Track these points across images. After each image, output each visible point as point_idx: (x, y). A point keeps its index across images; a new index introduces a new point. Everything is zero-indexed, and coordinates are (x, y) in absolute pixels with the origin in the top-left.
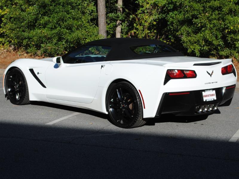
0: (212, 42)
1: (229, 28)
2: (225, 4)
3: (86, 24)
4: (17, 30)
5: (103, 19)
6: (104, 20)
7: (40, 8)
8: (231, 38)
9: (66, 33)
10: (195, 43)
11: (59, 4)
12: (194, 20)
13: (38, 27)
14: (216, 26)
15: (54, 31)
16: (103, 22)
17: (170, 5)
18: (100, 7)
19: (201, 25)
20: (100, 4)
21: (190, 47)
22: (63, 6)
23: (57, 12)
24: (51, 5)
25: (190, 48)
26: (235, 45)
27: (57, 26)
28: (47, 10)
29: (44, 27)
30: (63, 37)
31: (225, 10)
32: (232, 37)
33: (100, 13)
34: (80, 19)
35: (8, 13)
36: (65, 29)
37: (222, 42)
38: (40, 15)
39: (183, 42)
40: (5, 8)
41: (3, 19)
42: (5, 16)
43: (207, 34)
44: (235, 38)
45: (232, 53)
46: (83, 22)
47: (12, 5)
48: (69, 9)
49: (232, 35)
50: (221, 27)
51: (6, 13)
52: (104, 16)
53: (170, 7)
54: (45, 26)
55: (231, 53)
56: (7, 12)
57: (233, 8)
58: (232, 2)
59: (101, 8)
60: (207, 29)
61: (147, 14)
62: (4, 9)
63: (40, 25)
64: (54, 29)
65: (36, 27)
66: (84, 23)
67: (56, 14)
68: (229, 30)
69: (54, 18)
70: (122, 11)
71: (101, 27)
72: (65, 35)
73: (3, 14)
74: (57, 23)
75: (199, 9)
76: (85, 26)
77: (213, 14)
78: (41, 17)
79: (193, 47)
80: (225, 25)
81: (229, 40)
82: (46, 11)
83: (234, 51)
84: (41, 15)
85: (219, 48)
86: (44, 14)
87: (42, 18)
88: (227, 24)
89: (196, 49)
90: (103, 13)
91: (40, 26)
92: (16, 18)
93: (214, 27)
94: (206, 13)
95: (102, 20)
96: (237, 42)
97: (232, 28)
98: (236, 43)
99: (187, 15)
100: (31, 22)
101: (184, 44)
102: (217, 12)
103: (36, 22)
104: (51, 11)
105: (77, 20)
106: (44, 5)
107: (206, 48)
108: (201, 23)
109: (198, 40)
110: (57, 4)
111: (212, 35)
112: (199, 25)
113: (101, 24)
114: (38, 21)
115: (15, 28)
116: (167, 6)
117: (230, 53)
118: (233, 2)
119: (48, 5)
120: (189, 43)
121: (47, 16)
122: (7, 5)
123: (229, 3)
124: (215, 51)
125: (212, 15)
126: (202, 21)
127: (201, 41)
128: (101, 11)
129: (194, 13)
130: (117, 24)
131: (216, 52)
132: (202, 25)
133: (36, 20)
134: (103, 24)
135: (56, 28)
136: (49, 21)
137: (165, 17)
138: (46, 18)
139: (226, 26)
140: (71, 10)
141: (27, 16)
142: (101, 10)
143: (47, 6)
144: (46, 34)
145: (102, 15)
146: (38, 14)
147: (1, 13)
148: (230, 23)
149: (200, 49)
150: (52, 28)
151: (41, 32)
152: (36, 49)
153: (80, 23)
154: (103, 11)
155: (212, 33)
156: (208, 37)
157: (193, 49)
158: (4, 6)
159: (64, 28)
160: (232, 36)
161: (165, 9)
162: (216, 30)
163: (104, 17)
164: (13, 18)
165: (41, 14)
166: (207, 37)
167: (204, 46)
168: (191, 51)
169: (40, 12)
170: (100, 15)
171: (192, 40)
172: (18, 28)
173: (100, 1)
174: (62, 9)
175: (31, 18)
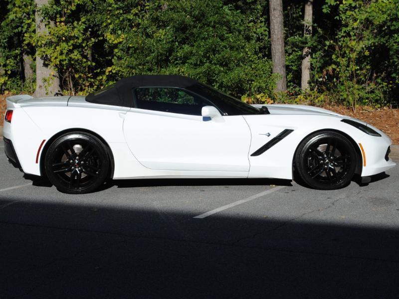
3: (252, 56)
4: (139, 69)
5: (280, 47)
6: (282, 47)
7: (176, 31)
9: (220, 72)
11: (208, 25)
13: (174, 62)
15: (199, 70)
16: (280, 50)
17: (394, 23)
18: (274, 26)
20: (274, 21)
22: (214, 27)
23: (203, 38)
24: (195, 27)
27: (205, 61)
28: (188, 35)
29: (184, 63)
30: (214, 78)
33: (275, 36)
34: (243, 48)
35: (125, 41)
36: (218, 66)
38: (177, 43)
40: (120, 32)
41: (116, 50)
42: (121, 46)
46: (247, 54)
47: (132, 27)
48: (224, 33)
51: (121, 40)
52: (280, 41)
53: (395, 26)
54: (184, 60)
56: (123, 39)
59: (276, 27)
61: (355, 37)
62: (117, 33)
63: (176, 60)
64: (199, 65)
65: (170, 63)
66: (249, 56)
67: (203, 41)
69: (199, 47)
70: (311, 32)
71: (276, 60)
72: (217, 75)
73: (116, 42)
74: (205, 56)
76: (251, 60)
78: (178, 47)
82: (185, 36)
84: (179, 42)
86: (183, 42)
87: (180, 49)
90: (279, 36)
91: (177, 62)
92: (137, 49)
95: (278, 48)
100: (161, 55)
103: (170, 55)
104: (194, 36)
105: (237, 49)
106: (183, 26)
110: (204, 25)
113: (277, 54)
114: (174, 54)
115: (136, 65)
116: (389, 24)
119: (190, 26)
121: (188, 44)
122: (123, 28)
128: (276, 33)
130: (304, 53)
133: (171, 51)
134: (280, 55)
135: (202, 63)
136: (191, 53)
137: (385, 42)
138: (187, 48)
140: (227, 33)
141: (155, 45)
142: (276, 31)
143: (188, 27)
144: (187, 75)
145: (278, 39)
146: (173, 41)
147: (114, 41)
150: (196, 65)
151: (179, 70)
152: (170, 99)
153: (242, 54)
154: (280, 32)
158: (118, 29)
159: (215, 64)
161: (386, 29)
163: (281, 43)
164: (133, 49)
165: (177, 41)
169: (176, 38)
170: (274, 40)
172: (140, 64)
173: (275, 16)
174: (213, 33)
175: (163, 48)
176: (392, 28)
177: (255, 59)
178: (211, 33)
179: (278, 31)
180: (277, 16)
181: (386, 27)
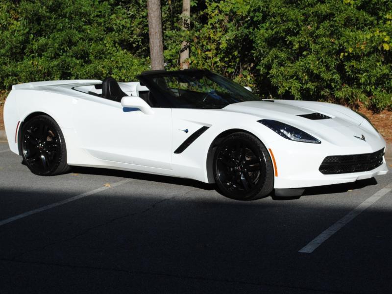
0: (320, 75)
1: (346, 50)
2: (340, 9)
3: (111, 48)
5: (158, 41)
6: (160, 41)
7: (30, 23)
8: (350, 67)
9: (76, 64)
10: (292, 77)
11: (64, 16)
12: (289, 37)
13: (29, 55)
14: (325, 47)
15: (55, 63)
16: (158, 44)
17: (257, 14)
18: (152, 20)
19: (300, 45)
20: (152, 15)
21: (282, 85)
22: (71, 18)
23: (59, 30)
25: (283, 87)
26: (358, 79)
27: (61, 54)
28: (43, 27)
29: (40, 56)
30: (70, 71)
31: (339, 18)
32: (353, 66)
33: (152, 30)
34: (102, 39)
36: (74, 58)
37: (337, 75)
38: (32, 35)
39: (272, 77)
43: (311, 61)
44: (358, 67)
45: (354, 94)
46: (105, 46)
48: (81, 24)
49: (354, 63)
50: (333, 49)
52: (158, 35)
53: (258, 17)
55: (352, 93)
57: (353, 15)
58: (352, 6)
59: (154, 21)
60: (311, 52)
61: (221, 29)
63: (32, 52)
64: (55, 58)
65: (25, 56)
66: (108, 48)
67: (59, 32)
68: (346, 54)
69: (54, 39)
70: (189, 26)
71: (154, 55)
72: (73, 68)
74: (60, 48)
75: (297, 19)
76: (110, 52)
77: (321, 27)
78: (33, 39)
79: (288, 85)
80: (340, 45)
81: (348, 72)
82: (41, 28)
83: (357, 91)
84: (34, 34)
85: (333, 85)
86: (39, 33)
87: (36, 41)
88: (344, 43)
89: (292, 88)
90: (157, 30)
91: (33, 55)
93: (322, 48)
94: (308, 24)
95: (155, 42)
96: (362, 74)
97: (350, 50)
98: (359, 76)
99: (275, 29)
100: (16, 47)
101: (272, 80)
102: (327, 23)
103: (24, 48)
105: (96, 42)
106: (37, 17)
107: (311, 86)
108: (299, 42)
109: (296, 72)
110: (60, 16)
111: (319, 63)
112: (297, 46)
113: (155, 48)
114: (29, 46)
116: (251, 14)
117: (350, 94)
118: (355, 5)
119: (44, 17)
120: (281, 78)
121: (44, 36)
123: (346, 7)
124: (327, 90)
125: (318, 28)
126: (301, 39)
127: (300, 74)
128: (154, 27)
129: (288, 26)
130: (183, 47)
131: (328, 93)
132: (302, 45)
133: (26, 41)
134: (158, 49)
135: (59, 56)
136: (47, 44)
137: (248, 33)
138: (42, 40)
139: (341, 47)
140: (85, 25)
141: (9, 37)
142: (154, 25)
143: (42, 19)
144: (40, 68)
145: (156, 32)
146: (27, 33)
148: (347, 41)
149: (301, 87)
150: (52, 58)
151: (33, 63)
153: (100, 47)
154: (158, 26)
155: (318, 60)
156: (312, 66)
157: (287, 88)
159: (71, 57)
160: (352, 64)
161: (249, 20)
162: (326, 54)
163: (159, 37)
166: (310, 66)
167: (307, 83)
168: (284, 91)
169: (30, 29)
170: (152, 33)
171: (286, 73)
173: (152, 10)
174: (69, 24)
175: (17, 40)
176: (255, 19)
177: (113, 51)
178: (67, 24)
179: (156, 26)
180: (154, 10)
181: (249, 18)
